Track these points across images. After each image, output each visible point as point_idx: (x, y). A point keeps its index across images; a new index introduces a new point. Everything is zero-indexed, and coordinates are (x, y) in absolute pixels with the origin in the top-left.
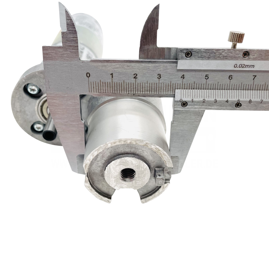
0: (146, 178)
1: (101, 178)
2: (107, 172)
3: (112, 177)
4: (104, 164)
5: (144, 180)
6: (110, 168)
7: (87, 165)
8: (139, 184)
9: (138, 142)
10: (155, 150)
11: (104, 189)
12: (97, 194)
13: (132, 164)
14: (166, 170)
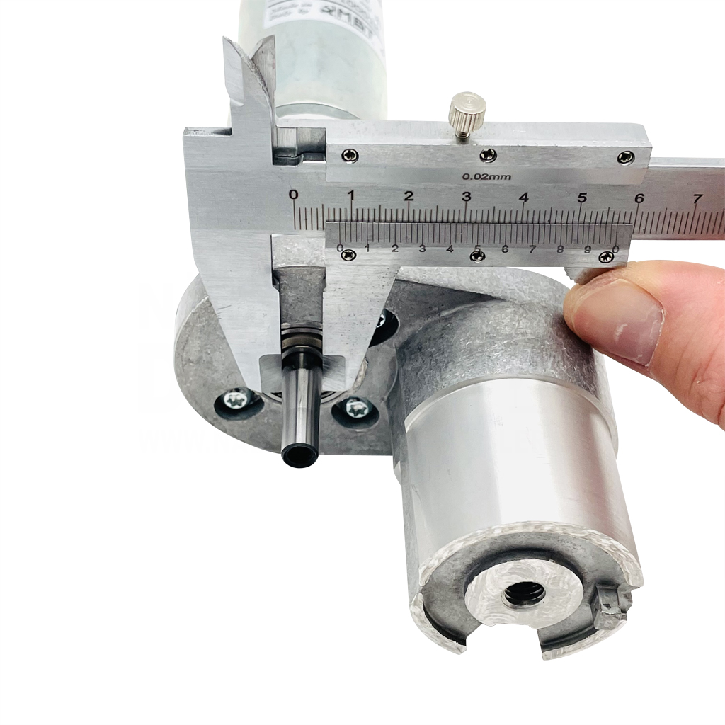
0: (569, 606)
1: (453, 595)
2: (473, 588)
3: (484, 598)
4: (468, 567)
5: (563, 610)
6: (484, 579)
7: (431, 569)
8: (549, 618)
9: (569, 531)
10: (608, 548)
11: (453, 621)
12: (436, 631)
13: (543, 574)
14: (622, 590)
